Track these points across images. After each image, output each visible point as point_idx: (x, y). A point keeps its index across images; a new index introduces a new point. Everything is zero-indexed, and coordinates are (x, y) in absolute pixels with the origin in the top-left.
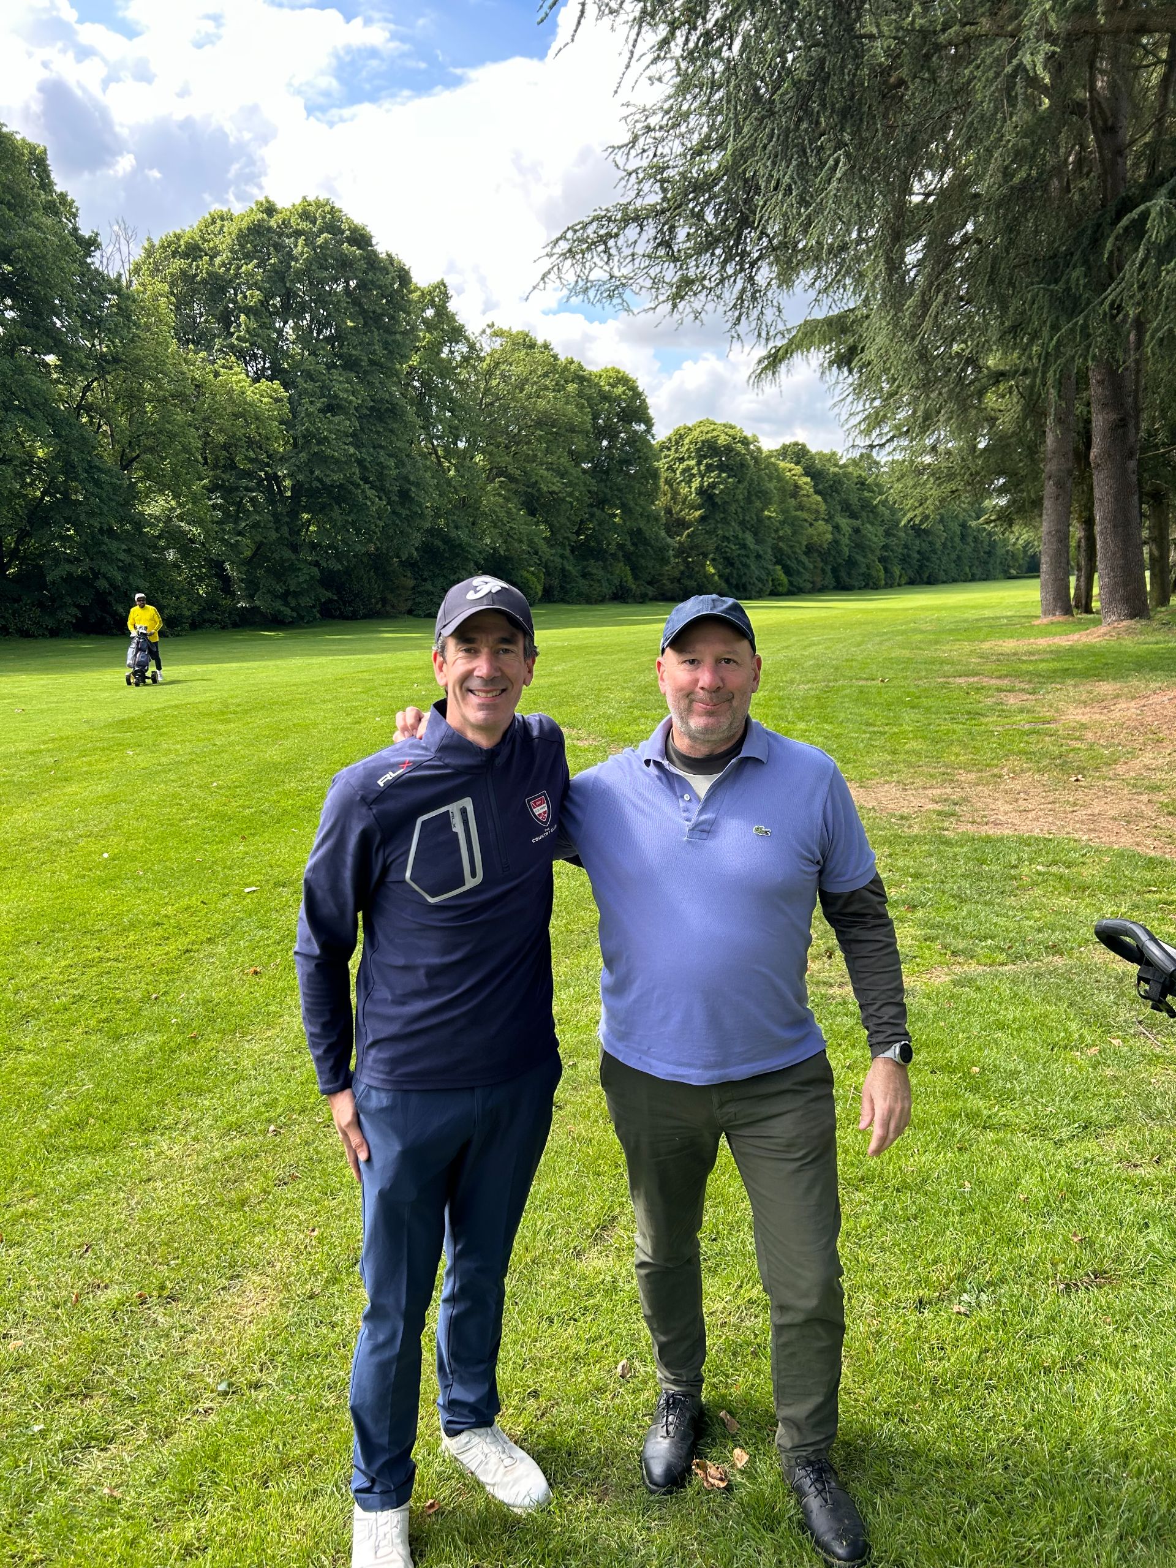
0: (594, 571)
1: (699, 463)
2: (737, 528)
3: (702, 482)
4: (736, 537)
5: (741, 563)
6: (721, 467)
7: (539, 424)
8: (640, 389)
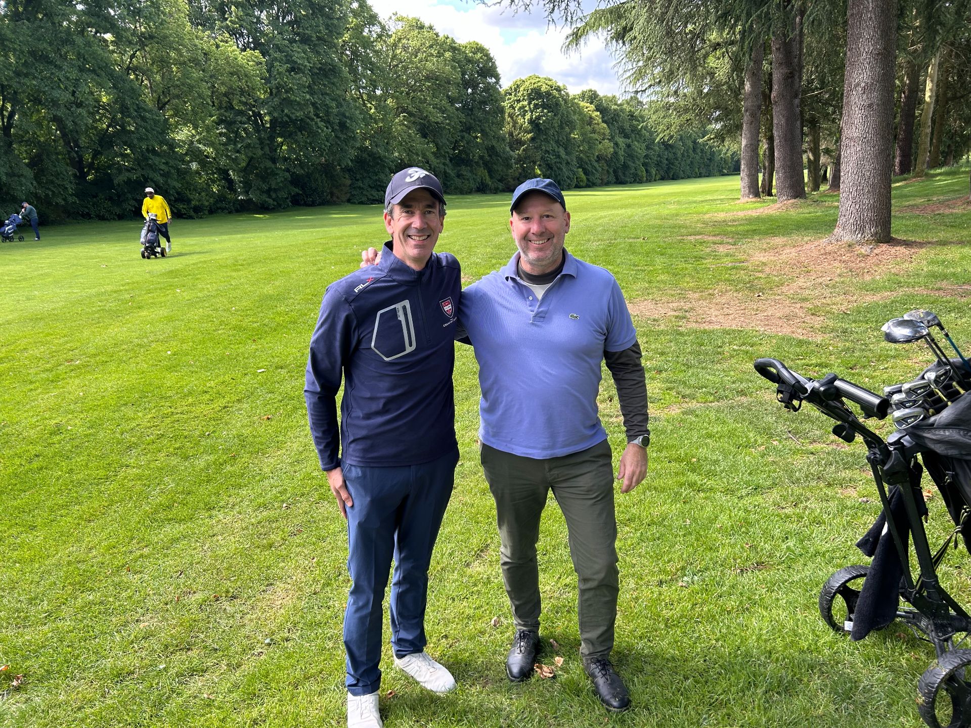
0: (465, 173)
1: (529, 104)
2: (554, 145)
3: (532, 115)
4: (554, 151)
5: (557, 167)
6: (544, 106)
7: (428, 78)
8: (492, 55)
